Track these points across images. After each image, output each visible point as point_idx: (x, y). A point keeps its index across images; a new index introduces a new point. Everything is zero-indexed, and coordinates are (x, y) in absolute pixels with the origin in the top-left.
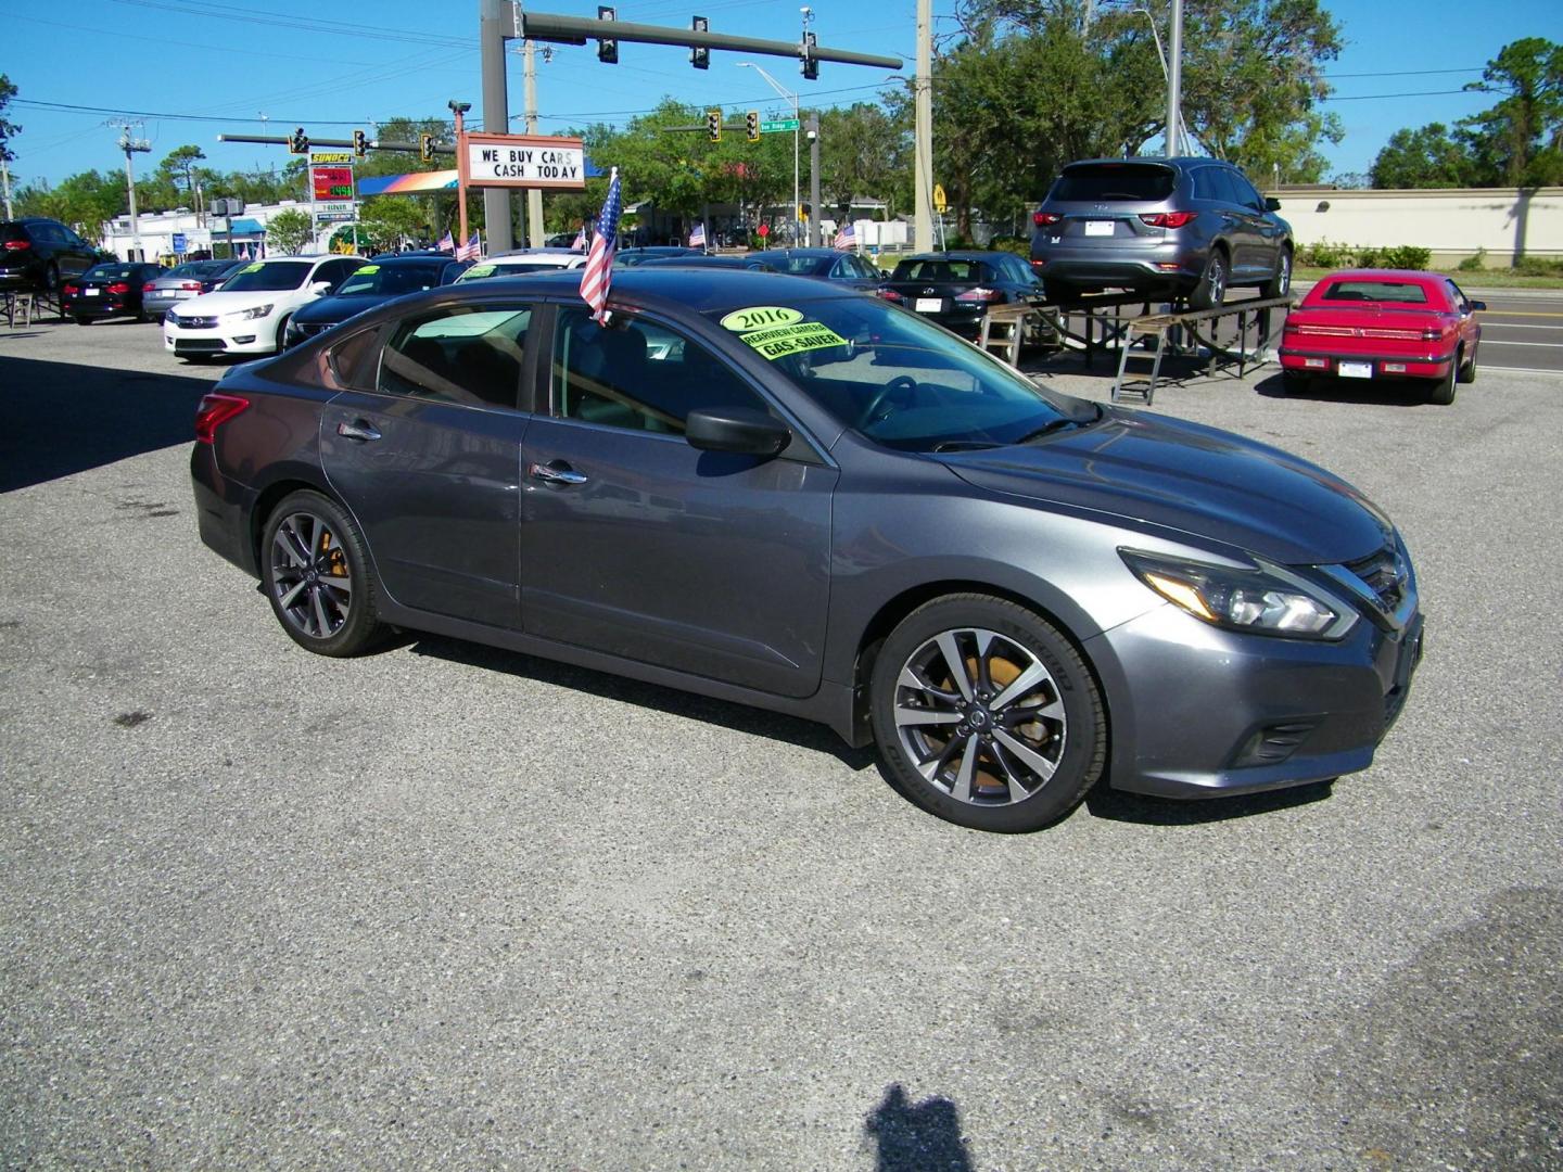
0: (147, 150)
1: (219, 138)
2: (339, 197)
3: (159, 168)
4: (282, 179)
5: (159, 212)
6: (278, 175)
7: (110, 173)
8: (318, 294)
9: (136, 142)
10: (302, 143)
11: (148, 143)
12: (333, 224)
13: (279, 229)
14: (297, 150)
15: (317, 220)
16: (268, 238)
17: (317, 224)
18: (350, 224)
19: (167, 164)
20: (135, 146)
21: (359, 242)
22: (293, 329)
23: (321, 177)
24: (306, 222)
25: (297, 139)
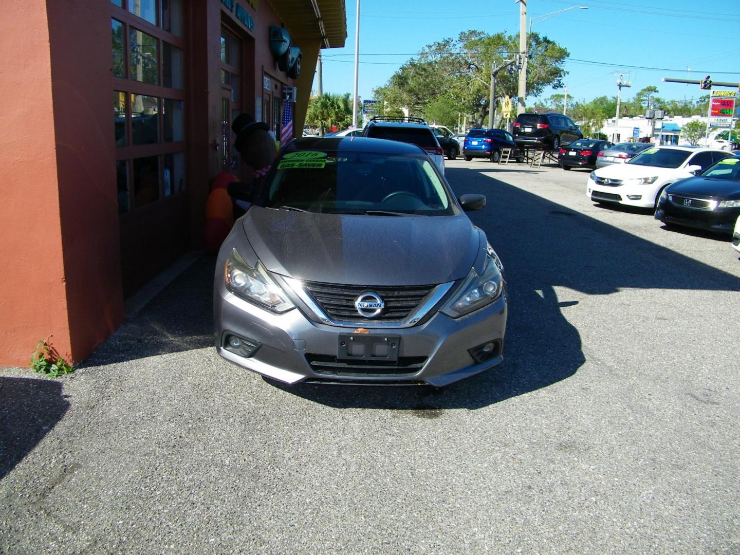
0: (629, 87)
1: (663, 80)
2: (724, 114)
3: (635, 96)
4: (696, 105)
5: (632, 117)
6: (694, 102)
7: (613, 97)
8: (692, 173)
9: (625, 83)
10: (708, 83)
11: (630, 83)
12: (719, 129)
13: (688, 129)
14: (704, 88)
15: (709, 126)
16: (681, 134)
17: (709, 128)
18: (728, 130)
19: (639, 95)
20: (623, 84)
21: (731, 140)
22: (665, 197)
23: (716, 104)
24: (703, 127)
25: (706, 82)
